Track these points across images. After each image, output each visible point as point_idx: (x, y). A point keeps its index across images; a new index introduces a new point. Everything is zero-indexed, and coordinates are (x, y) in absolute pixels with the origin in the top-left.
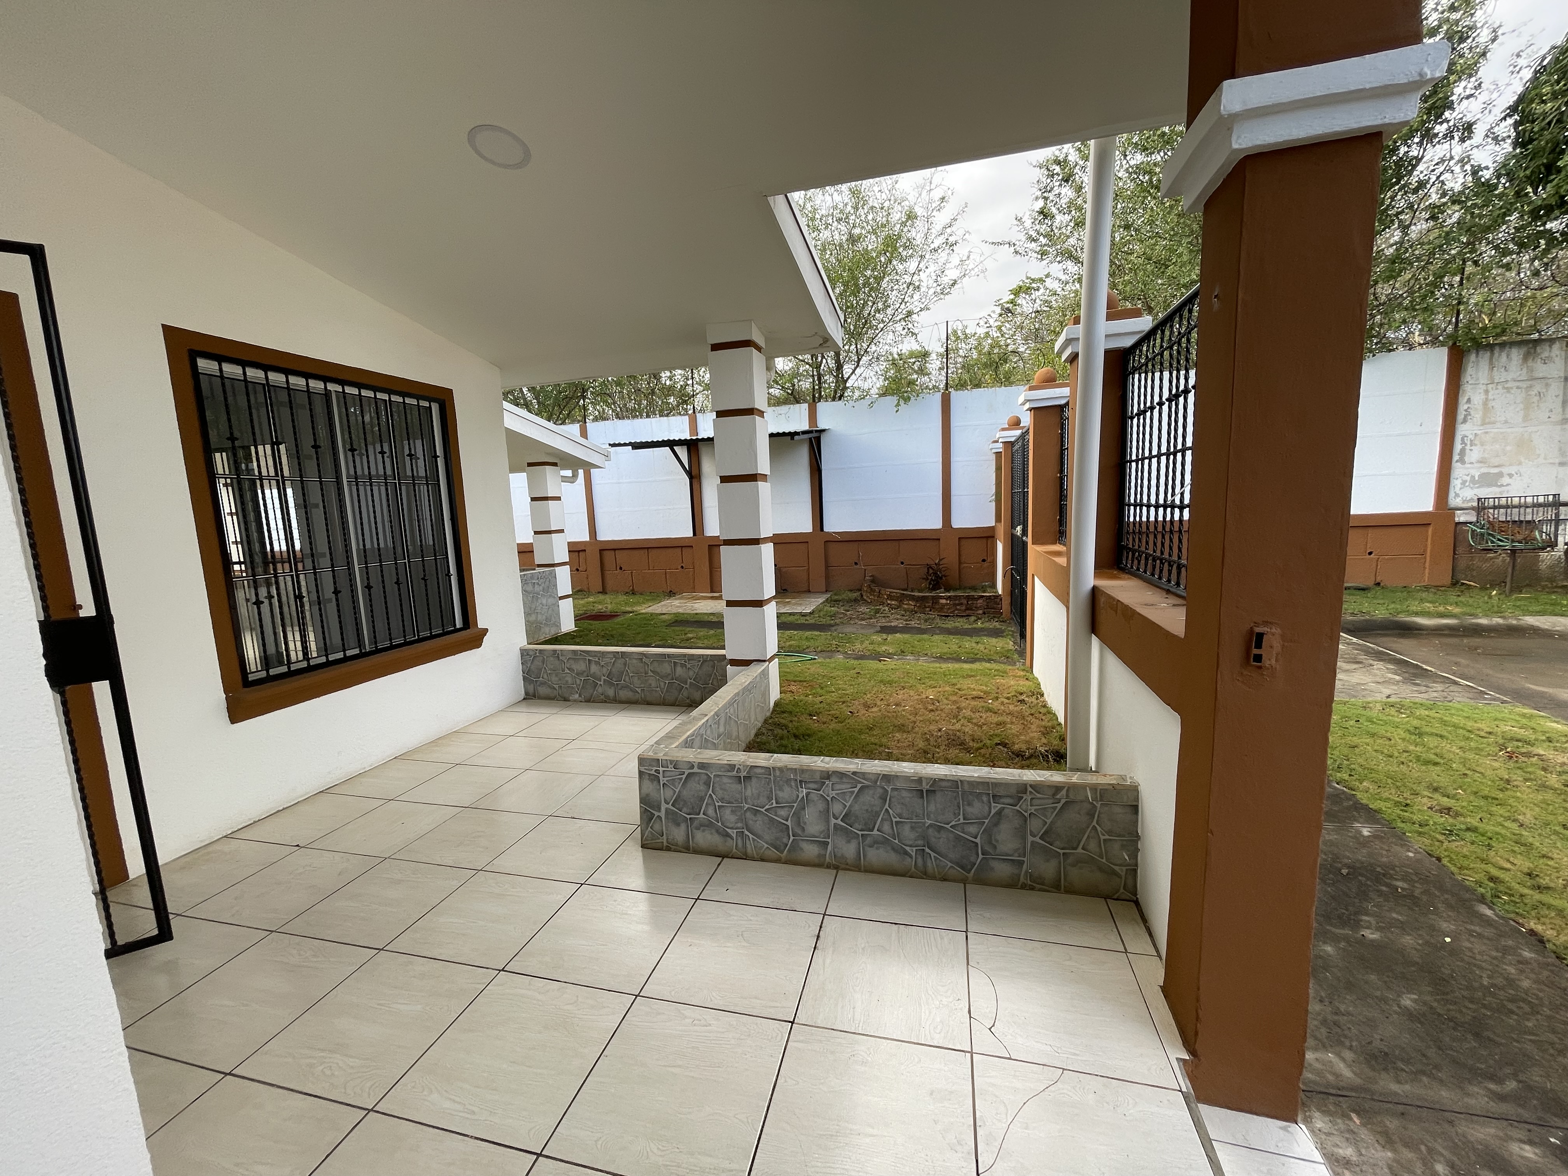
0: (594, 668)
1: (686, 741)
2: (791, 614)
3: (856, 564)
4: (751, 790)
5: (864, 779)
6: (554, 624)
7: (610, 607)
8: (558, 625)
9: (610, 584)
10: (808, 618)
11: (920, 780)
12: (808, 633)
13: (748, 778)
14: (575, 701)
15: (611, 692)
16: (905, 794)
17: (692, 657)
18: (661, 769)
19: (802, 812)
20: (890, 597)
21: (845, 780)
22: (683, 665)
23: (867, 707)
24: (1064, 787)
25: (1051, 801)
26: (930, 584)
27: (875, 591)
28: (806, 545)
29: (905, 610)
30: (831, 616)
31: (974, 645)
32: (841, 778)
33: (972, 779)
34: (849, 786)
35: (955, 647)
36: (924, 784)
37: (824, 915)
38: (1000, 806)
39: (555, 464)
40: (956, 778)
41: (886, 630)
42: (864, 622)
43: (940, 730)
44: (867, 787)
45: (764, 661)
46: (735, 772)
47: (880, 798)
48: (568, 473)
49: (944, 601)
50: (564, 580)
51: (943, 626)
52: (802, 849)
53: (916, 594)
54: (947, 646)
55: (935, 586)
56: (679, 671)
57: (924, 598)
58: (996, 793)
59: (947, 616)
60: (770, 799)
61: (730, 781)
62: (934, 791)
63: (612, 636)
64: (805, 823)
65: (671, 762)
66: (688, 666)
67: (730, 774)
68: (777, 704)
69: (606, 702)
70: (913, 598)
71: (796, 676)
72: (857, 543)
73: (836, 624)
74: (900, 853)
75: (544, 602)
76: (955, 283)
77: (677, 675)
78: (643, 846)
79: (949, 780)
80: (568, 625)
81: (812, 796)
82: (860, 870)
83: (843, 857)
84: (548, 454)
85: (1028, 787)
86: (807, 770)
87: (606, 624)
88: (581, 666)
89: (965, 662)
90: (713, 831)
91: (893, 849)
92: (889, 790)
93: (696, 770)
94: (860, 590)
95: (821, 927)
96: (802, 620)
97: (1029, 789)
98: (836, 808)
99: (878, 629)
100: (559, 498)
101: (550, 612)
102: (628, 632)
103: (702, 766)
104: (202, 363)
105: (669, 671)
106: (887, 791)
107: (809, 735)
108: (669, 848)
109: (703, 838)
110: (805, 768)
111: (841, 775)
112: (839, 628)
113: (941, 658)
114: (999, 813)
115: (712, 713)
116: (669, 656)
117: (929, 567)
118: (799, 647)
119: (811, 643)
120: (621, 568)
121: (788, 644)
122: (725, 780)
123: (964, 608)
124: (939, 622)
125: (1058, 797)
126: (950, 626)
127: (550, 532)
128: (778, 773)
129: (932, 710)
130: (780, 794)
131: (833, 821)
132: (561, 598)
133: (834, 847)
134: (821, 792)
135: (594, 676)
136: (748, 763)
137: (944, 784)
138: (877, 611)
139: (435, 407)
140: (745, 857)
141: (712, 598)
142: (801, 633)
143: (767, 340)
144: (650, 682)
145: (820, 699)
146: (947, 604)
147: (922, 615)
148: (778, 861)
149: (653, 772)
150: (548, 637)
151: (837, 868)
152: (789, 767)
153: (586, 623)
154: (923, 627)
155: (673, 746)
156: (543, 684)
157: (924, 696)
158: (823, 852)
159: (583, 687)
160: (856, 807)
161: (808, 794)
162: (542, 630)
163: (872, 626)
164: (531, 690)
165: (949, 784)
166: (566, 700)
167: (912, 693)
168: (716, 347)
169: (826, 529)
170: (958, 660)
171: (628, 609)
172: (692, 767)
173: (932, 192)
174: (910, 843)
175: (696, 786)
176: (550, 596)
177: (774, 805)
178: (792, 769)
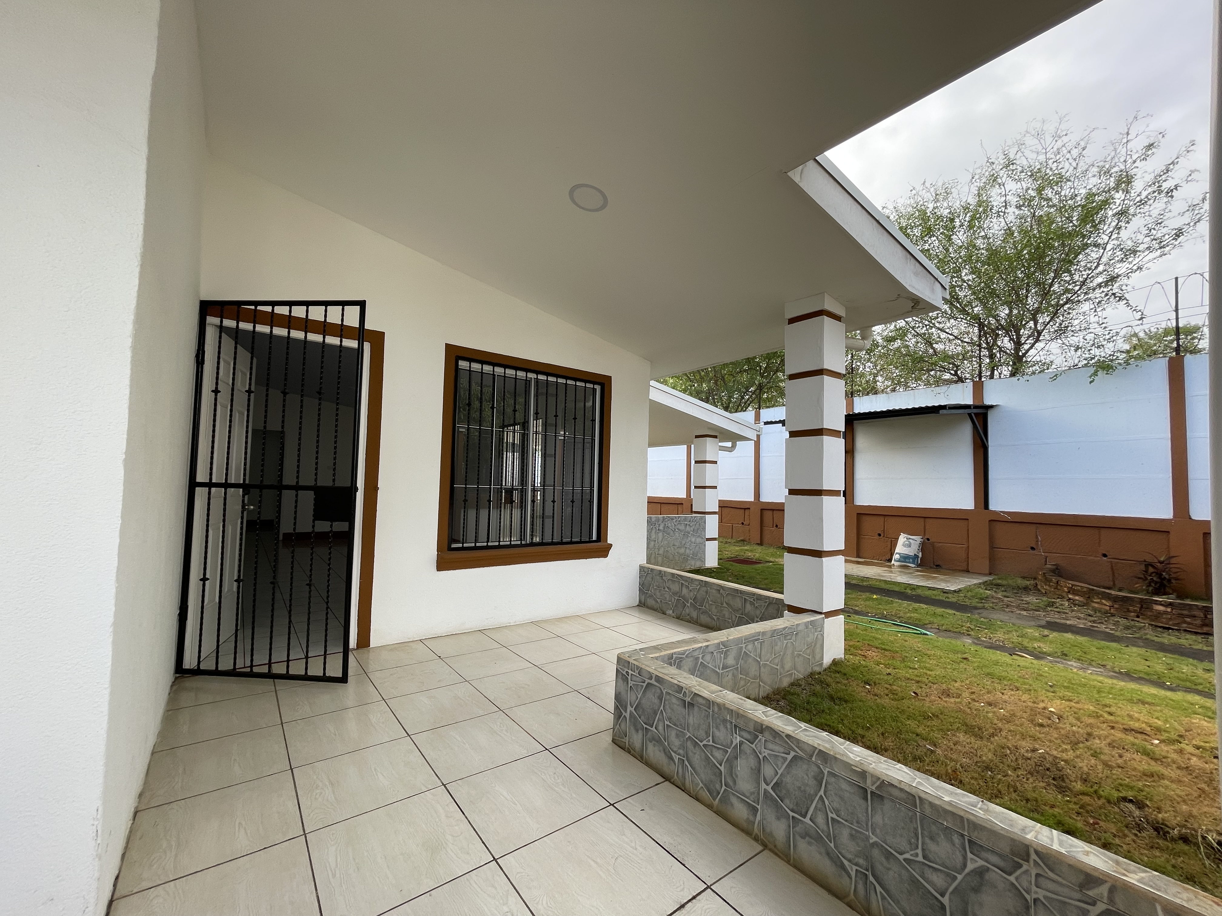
0: (685, 591)
1: (671, 657)
2: (930, 588)
3: (1033, 548)
4: (694, 718)
5: (798, 747)
6: (700, 559)
7: (757, 555)
8: (704, 561)
9: (767, 537)
10: (950, 596)
11: (863, 774)
12: (939, 610)
13: (691, 705)
14: (670, 615)
15: (694, 614)
16: (844, 786)
17: (760, 597)
18: (630, 672)
19: (735, 762)
20: (1071, 591)
21: (777, 740)
22: (752, 604)
23: (947, 693)
24: (1103, 882)
25: (1077, 896)
26: (1150, 585)
27: (1051, 581)
28: (966, 522)
29: (1095, 610)
30: (982, 599)
31: (1200, 672)
32: (775, 737)
33: (937, 802)
34: (782, 750)
35: (1160, 668)
36: (869, 782)
37: (708, 887)
38: (980, 863)
39: (715, 437)
40: (913, 791)
41: (1053, 626)
42: (1025, 613)
43: (1034, 750)
44: (801, 758)
45: (821, 613)
46: (681, 695)
47: (815, 778)
48: (729, 444)
49: (1161, 608)
50: (712, 526)
51: (1156, 639)
52: (732, 805)
53: (1113, 592)
54: (1148, 663)
55: (1160, 590)
56: (748, 607)
57: (1125, 599)
58: (974, 838)
59: (1168, 629)
60: (707, 734)
61: (678, 703)
62: (881, 798)
63: (743, 577)
64: (737, 776)
65: (638, 667)
66: (756, 605)
67: (677, 695)
68: (835, 663)
69: (690, 622)
70: (1108, 597)
71: (883, 644)
72: (1035, 526)
73: (983, 608)
74: (836, 865)
75: (693, 540)
76: (1179, 233)
77: (747, 611)
78: (614, 741)
79: (901, 790)
80: (711, 560)
81: (744, 747)
82: (788, 862)
83: (771, 834)
84: (709, 428)
85: (1032, 852)
86: (743, 716)
87: (745, 567)
88: (675, 587)
89: (1170, 689)
90: (661, 748)
91: (828, 854)
92: (826, 773)
93: (653, 682)
94: (1035, 579)
95: (694, 898)
96: (942, 597)
97: (1033, 856)
98: (768, 771)
99: (1043, 623)
100: (715, 462)
101: (697, 548)
102: (758, 577)
103: (659, 679)
104: (463, 364)
105: (740, 605)
106: (823, 773)
107: (846, 701)
108: (627, 749)
109: (654, 753)
110: (741, 712)
111: (776, 734)
112: (985, 613)
113: (1128, 676)
114: (980, 872)
115: (716, 642)
116: (741, 592)
117: (1148, 565)
118: (920, 620)
119: (937, 620)
120: (777, 526)
121: (908, 615)
122: (674, 700)
123: (1198, 622)
124: (1150, 634)
125: (1090, 893)
126: (1166, 641)
127: (705, 487)
128: (716, 709)
129: (1041, 725)
130: (717, 733)
131: (763, 786)
132: (708, 540)
133: (763, 819)
134: (753, 746)
135: (683, 597)
136: (693, 690)
137: (896, 793)
138: (1052, 604)
139: (598, 388)
140: (682, 788)
141: (858, 563)
142: (933, 608)
143: (847, 309)
144: (724, 612)
145: (888, 671)
146: (1166, 613)
147: (1123, 621)
148: (709, 807)
149: (624, 673)
150: (693, 568)
151: (765, 846)
152: (727, 706)
153: (728, 565)
154: (1118, 634)
155: (651, 656)
156: (651, 596)
157: (1042, 705)
158: (751, 818)
159: (676, 606)
160: (788, 779)
161: (741, 743)
162: (689, 562)
163: (1034, 618)
164: (643, 601)
165: (903, 795)
166: (664, 613)
167: (1025, 697)
168: (792, 321)
169: (992, 507)
170: (1161, 685)
171: (771, 559)
172: (651, 678)
173: (1129, 144)
174: (850, 856)
175: (651, 698)
176: (699, 536)
177: (711, 743)
178: (728, 709)
